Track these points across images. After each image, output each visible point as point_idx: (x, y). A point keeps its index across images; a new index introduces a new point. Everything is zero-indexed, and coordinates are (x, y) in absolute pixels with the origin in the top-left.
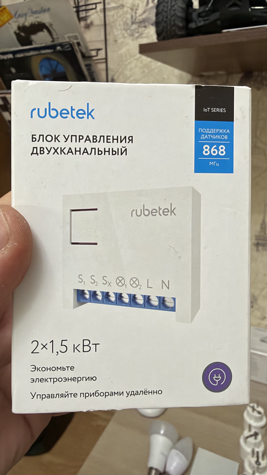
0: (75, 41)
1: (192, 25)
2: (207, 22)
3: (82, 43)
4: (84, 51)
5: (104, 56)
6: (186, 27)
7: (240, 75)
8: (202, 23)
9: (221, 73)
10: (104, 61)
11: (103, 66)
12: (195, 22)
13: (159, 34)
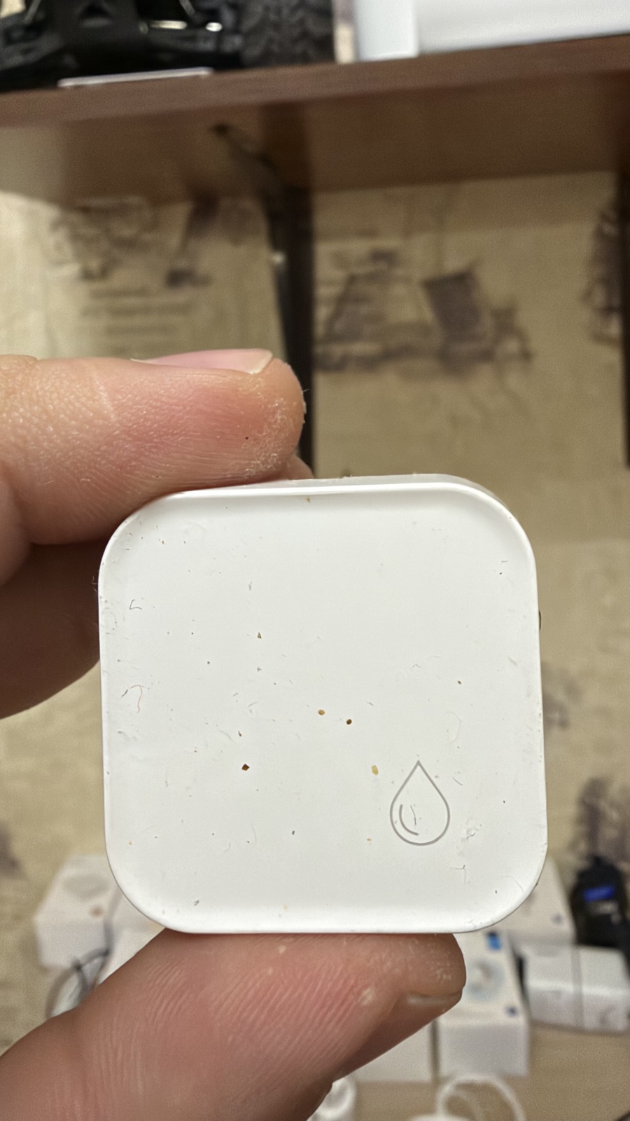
2: (32, 57)
7: (188, 207)
8: (18, 60)
9: (134, 200)
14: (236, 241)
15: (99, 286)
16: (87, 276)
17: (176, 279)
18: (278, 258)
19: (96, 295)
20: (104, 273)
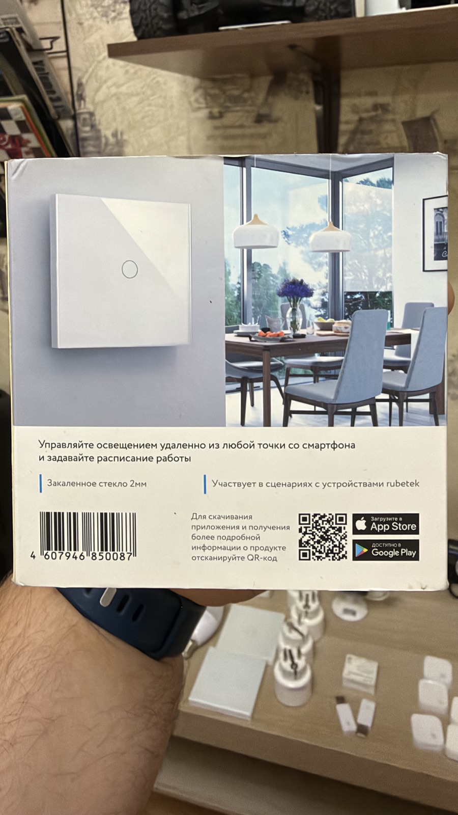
0: (14, 27)
1: (183, 15)
3: (25, 29)
4: (30, 41)
5: (64, 48)
6: (174, 18)
7: (270, 78)
8: (196, 13)
9: (239, 75)
10: (65, 54)
11: (64, 62)
12: (187, 10)
13: (136, 28)
14: (296, 98)
15: (217, 123)
16: (212, 117)
17: (260, 119)
18: (319, 108)
19: (216, 128)
20: (221, 115)
